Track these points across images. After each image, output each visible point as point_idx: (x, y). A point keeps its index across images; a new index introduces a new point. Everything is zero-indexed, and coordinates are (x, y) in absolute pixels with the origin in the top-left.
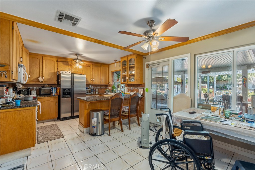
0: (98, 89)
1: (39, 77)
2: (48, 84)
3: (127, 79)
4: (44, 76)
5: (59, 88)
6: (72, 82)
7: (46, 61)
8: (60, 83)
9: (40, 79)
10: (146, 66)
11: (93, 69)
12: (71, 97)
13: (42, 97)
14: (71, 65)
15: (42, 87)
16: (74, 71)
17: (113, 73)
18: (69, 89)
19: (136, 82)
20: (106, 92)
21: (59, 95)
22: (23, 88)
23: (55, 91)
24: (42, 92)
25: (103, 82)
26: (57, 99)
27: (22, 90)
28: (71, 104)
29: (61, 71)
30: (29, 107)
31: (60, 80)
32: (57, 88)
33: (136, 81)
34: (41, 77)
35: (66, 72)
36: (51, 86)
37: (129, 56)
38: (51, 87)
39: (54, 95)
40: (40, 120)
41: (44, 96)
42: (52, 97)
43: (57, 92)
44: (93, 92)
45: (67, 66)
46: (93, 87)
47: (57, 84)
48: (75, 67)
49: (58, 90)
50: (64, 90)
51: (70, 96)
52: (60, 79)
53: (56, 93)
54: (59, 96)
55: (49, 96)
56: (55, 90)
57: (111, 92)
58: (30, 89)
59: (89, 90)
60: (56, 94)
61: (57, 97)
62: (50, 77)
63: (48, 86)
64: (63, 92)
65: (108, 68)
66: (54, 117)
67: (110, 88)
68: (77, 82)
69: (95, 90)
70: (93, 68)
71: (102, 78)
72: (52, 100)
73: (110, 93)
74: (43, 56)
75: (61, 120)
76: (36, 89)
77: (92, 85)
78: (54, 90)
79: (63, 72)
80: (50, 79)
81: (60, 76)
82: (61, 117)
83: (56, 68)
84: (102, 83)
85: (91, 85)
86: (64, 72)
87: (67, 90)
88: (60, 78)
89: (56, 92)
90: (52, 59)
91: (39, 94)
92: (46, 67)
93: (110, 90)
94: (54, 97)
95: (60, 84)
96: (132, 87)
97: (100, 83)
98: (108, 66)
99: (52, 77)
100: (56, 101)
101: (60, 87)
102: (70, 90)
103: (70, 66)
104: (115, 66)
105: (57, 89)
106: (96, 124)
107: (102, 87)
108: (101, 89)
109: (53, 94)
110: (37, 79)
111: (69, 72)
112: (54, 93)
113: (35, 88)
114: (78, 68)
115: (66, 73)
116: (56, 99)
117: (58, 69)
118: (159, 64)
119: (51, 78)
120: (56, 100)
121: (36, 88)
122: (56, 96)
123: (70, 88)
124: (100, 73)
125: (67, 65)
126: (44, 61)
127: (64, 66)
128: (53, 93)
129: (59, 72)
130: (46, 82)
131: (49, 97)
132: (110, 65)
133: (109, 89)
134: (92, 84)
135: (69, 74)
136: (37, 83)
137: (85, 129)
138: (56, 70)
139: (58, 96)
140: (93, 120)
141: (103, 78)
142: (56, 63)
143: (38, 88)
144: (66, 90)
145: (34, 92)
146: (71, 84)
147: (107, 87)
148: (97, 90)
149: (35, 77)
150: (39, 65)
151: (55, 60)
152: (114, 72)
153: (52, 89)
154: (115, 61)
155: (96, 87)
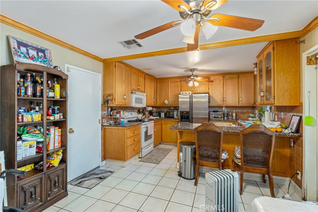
0: (236, 113)
6: (191, 103)
9: (166, 102)
16: (198, 90)
18: (188, 112)
19: (275, 101)
20: (249, 118)
22: (154, 110)
23: (177, 114)
24: (168, 115)
27: (154, 112)
34: (166, 100)
35: (186, 92)
36: (174, 108)
37: (265, 50)
42: (173, 120)
44: (227, 117)
50: (182, 112)
51: (189, 121)
53: (177, 116)
58: (160, 111)
60: (177, 118)
61: (178, 120)
62: (174, 99)
64: (181, 116)
67: (257, 112)
69: (231, 114)
71: (240, 95)
72: (173, 123)
74: (168, 79)
80: (174, 101)
84: (241, 104)
85: (225, 107)
87: (185, 113)
94: (175, 120)
96: (282, 111)
97: (238, 105)
99: (177, 99)
105: (177, 112)
106: (182, 161)
108: (244, 113)
111: (189, 92)
113: (166, 110)
115: (186, 93)
116: (177, 123)
117: (181, 90)
123: (189, 110)
126: (169, 84)
130: (171, 105)
136: (163, 105)
138: (179, 92)
140: (180, 155)
141: (243, 96)
142: (180, 84)
145: (163, 115)
146: (190, 107)
148: (234, 115)
151: (179, 81)
154: (256, 65)
155: (233, 109)
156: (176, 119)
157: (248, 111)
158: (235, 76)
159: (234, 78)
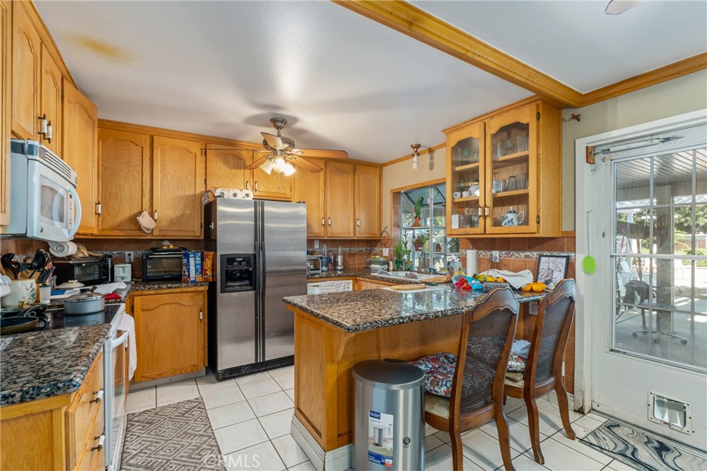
0: (344, 254)
1: (140, 213)
2: (171, 241)
3: (485, 217)
4: (159, 210)
5: (212, 253)
6: (258, 231)
7: (163, 152)
8: (216, 236)
9: (145, 221)
10: (581, 155)
11: (328, 183)
12: (255, 289)
13: (149, 289)
14: (253, 166)
15: (151, 249)
16: (262, 189)
17: (396, 194)
18: (247, 259)
19: (538, 228)
20: (372, 266)
21: (211, 280)
22: (81, 255)
23: (199, 267)
24: (151, 270)
25: (362, 232)
26: (204, 297)
27: (79, 265)
28: (256, 315)
29: (216, 188)
30: (22, 400)
31: (215, 225)
32: (202, 254)
33: (538, 222)
34: (146, 213)
35: (237, 191)
36: (184, 246)
37: (492, 118)
38: (185, 249)
39: (194, 282)
40: (142, 379)
41: (156, 287)
42: (185, 290)
43: (203, 271)
44: (327, 266)
45: (239, 171)
46: (325, 248)
47: (202, 238)
48: (269, 172)
49: (208, 263)
50: (230, 260)
51: (251, 285)
52: (213, 219)
53: (201, 273)
54: (212, 286)
55: (177, 285)
56: (195, 260)
57: (391, 268)
58: (111, 256)
59: (314, 260)
60: (199, 279)
61: (205, 288)
62: (178, 214)
63: (172, 247)
64: (227, 271)
65: (377, 178)
66: (194, 366)
67: (386, 252)
68: (273, 232)
69: (332, 257)
70: (328, 179)
71: (357, 214)
72: (186, 299)
73: (388, 270)
74: (152, 136)
75: (221, 376)
76: (132, 257)
77: (322, 242)
78: (193, 262)
79: (226, 193)
80: (179, 220)
81: (213, 207)
82: (219, 369)
83: (200, 180)
84: (358, 235)
85: (320, 240)
86: (228, 194)
87: (240, 262)
88: (213, 216)
89: (200, 270)
90: (184, 144)
91: (141, 277)
92: (165, 174)
93: (385, 257)
94: (193, 289)
95: (213, 238)
96: (495, 249)
97: (352, 235)
98: (378, 169)
99: (188, 212)
100: (201, 303)
101: (215, 250)
102: (252, 262)
103: (247, 172)
104: (415, 166)
105: (203, 259)
106: (389, 445)
107: (355, 249)
108: (354, 255)
109: (189, 276)
110: (134, 220)
111: (245, 192)
112: (193, 274)
113: (129, 255)
114: (282, 174)
115: (235, 195)
116: (201, 296)
117: (206, 184)
118: (667, 139)
119: (182, 216)
120: (202, 301)
121: (131, 254)
122: (201, 286)
123: (251, 252)
124: (350, 197)
125: (237, 167)
126: (157, 153)
127: (228, 170)
128: (189, 272)
129: (209, 193)
130: (165, 233)
131: (175, 288)
132: (385, 169)
133: (381, 255)
134: (326, 238)
135: (246, 198)
136: (134, 234)
137: (331, 458)
138: (200, 189)
139: (209, 287)
140: (373, 423)
141: (362, 215)
142: (200, 159)
143: (140, 253)
144: (236, 264)
145: (124, 271)
146: (256, 240)
147: (375, 246)
148: (340, 259)
149: (125, 213)
150: (140, 170)
151: (196, 148)
152: (399, 193)
153: (187, 256)
154: (415, 149)
155: (337, 247)
156: (195, 283)
157: (360, 251)
158: (349, 167)
159: (347, 172)
